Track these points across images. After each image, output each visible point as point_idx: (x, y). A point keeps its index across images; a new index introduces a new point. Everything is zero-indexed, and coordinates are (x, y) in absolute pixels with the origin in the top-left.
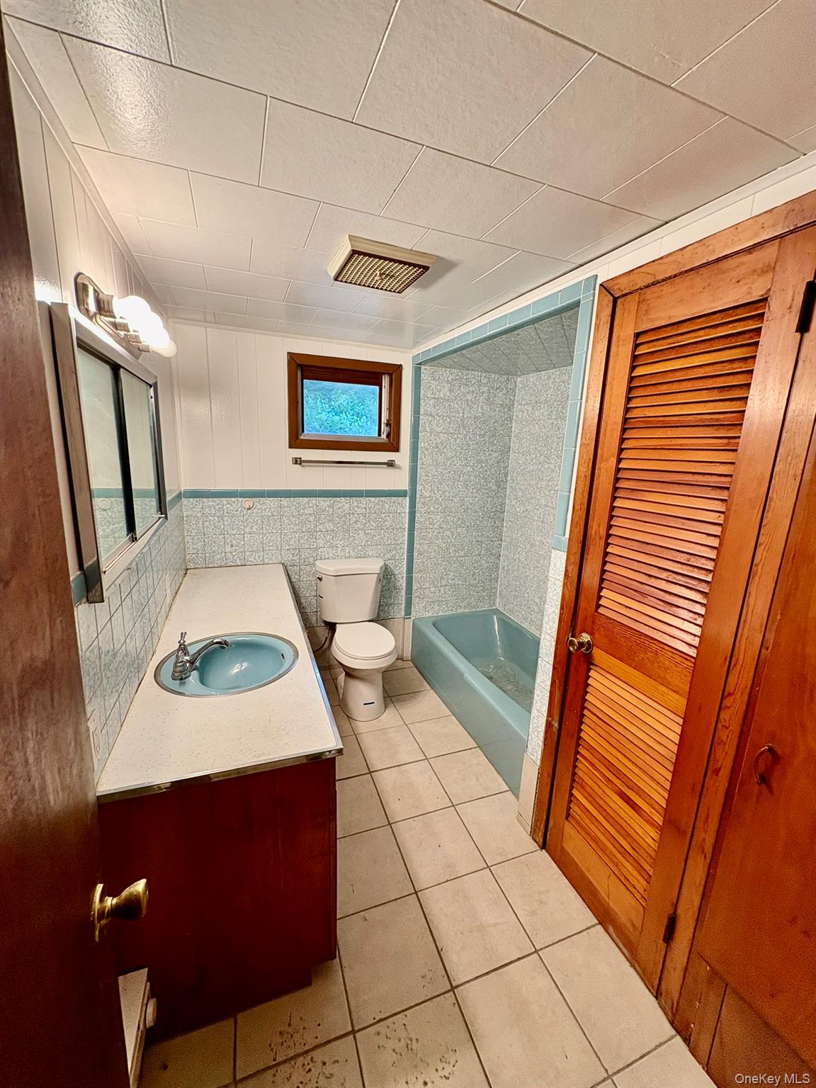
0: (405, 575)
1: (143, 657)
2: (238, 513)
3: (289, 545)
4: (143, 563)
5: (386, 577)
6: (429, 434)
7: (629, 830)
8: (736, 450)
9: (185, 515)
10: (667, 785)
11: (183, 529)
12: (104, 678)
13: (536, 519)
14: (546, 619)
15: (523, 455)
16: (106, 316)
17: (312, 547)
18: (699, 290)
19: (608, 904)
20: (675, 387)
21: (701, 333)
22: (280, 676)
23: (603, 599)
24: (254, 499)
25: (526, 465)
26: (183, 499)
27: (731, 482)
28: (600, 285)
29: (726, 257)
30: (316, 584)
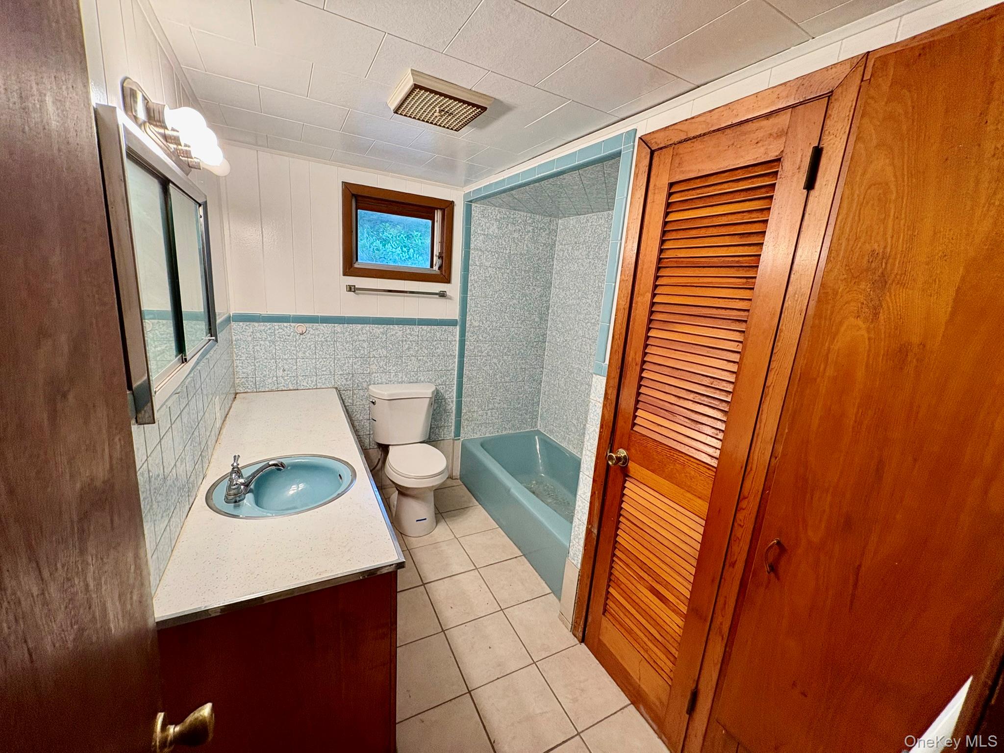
0: (455, 399)
1: (194, 481)
2: (290, 338)
3: (342, 371)
4: (193, 385)
5: (437, 402)
6: (478, 268)
7: (658, 620)
8: (753, 289)
9: (234, 338)
10: (691, 579)
11: (232, 353)
12: (154, 503)
13: (574, 348)
14: (587, 437)
15: (563, 291)
16: (156, 126)
17: (365, 372)
18: (724, 149)
19: (639, 685)
20: (702, 233)
21: (726, 186)
22: (339, 495)
23: (638, 418)
24: (307, 325)
25: (566, 299)
26: (232, 323)
27: (748, 316)
28: (640, 138)
29: (747, 121)
30: (369, 407)
